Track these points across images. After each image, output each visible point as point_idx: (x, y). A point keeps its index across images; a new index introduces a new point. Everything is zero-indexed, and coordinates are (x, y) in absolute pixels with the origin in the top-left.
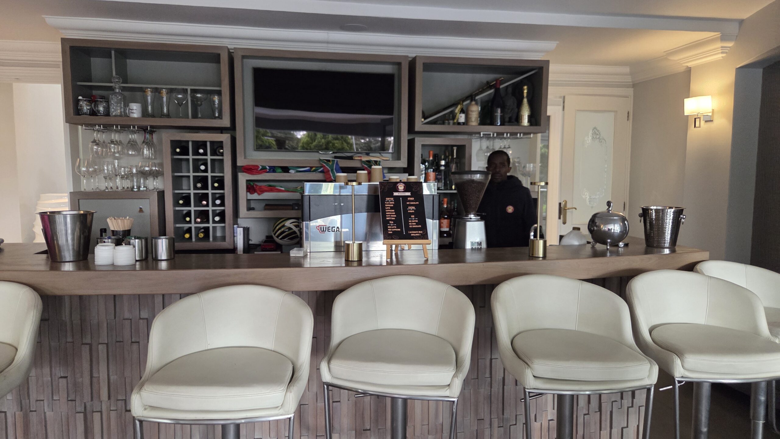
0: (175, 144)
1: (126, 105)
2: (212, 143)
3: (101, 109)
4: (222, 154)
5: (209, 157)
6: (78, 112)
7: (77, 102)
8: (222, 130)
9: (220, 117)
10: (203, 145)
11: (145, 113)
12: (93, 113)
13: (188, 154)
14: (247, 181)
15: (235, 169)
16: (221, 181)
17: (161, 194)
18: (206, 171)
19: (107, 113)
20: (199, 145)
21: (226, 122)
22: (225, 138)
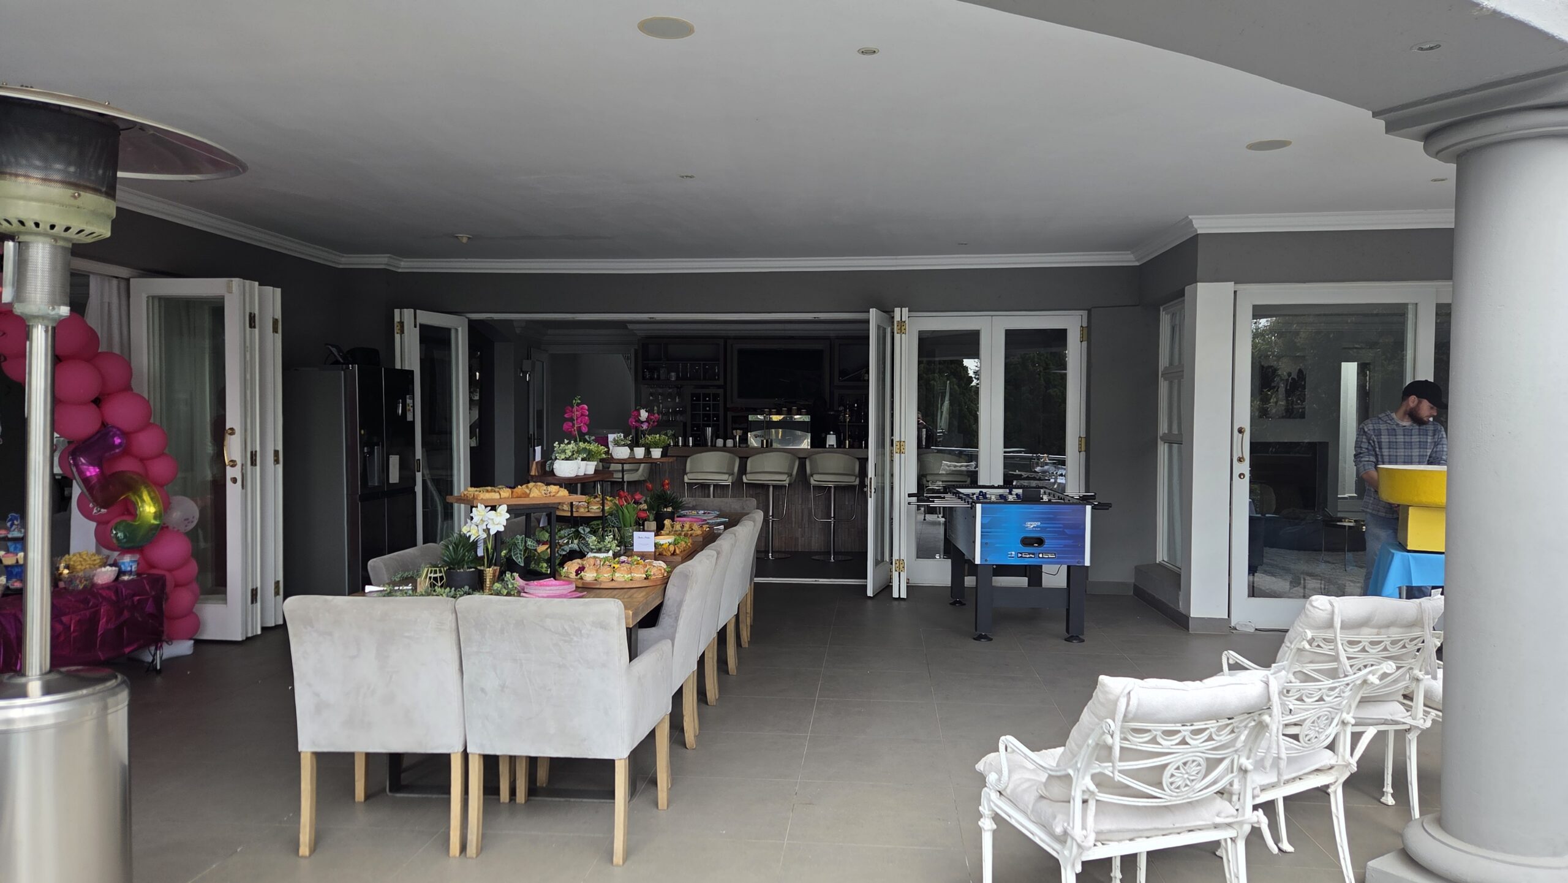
0: (693, 395)
1: (669, 373)
2: (714, 394)
3: (656, 376)
4: (719, 401)
5: (711, 403)
6: (644, 378)
7: (644, 372)
8: (719, 387)
9: (718, 379)
10: (708, 395)
11: (678, 378)
12: (652, 378)
13: (700, 401)
14: (732, 417)
15: (726, 410)
16: (717, 416)
17: (685, 425)
18: (709, 410)
19: (659, 378)
20: (706, 395)
21: (721, 382)
22: (721, 391)
